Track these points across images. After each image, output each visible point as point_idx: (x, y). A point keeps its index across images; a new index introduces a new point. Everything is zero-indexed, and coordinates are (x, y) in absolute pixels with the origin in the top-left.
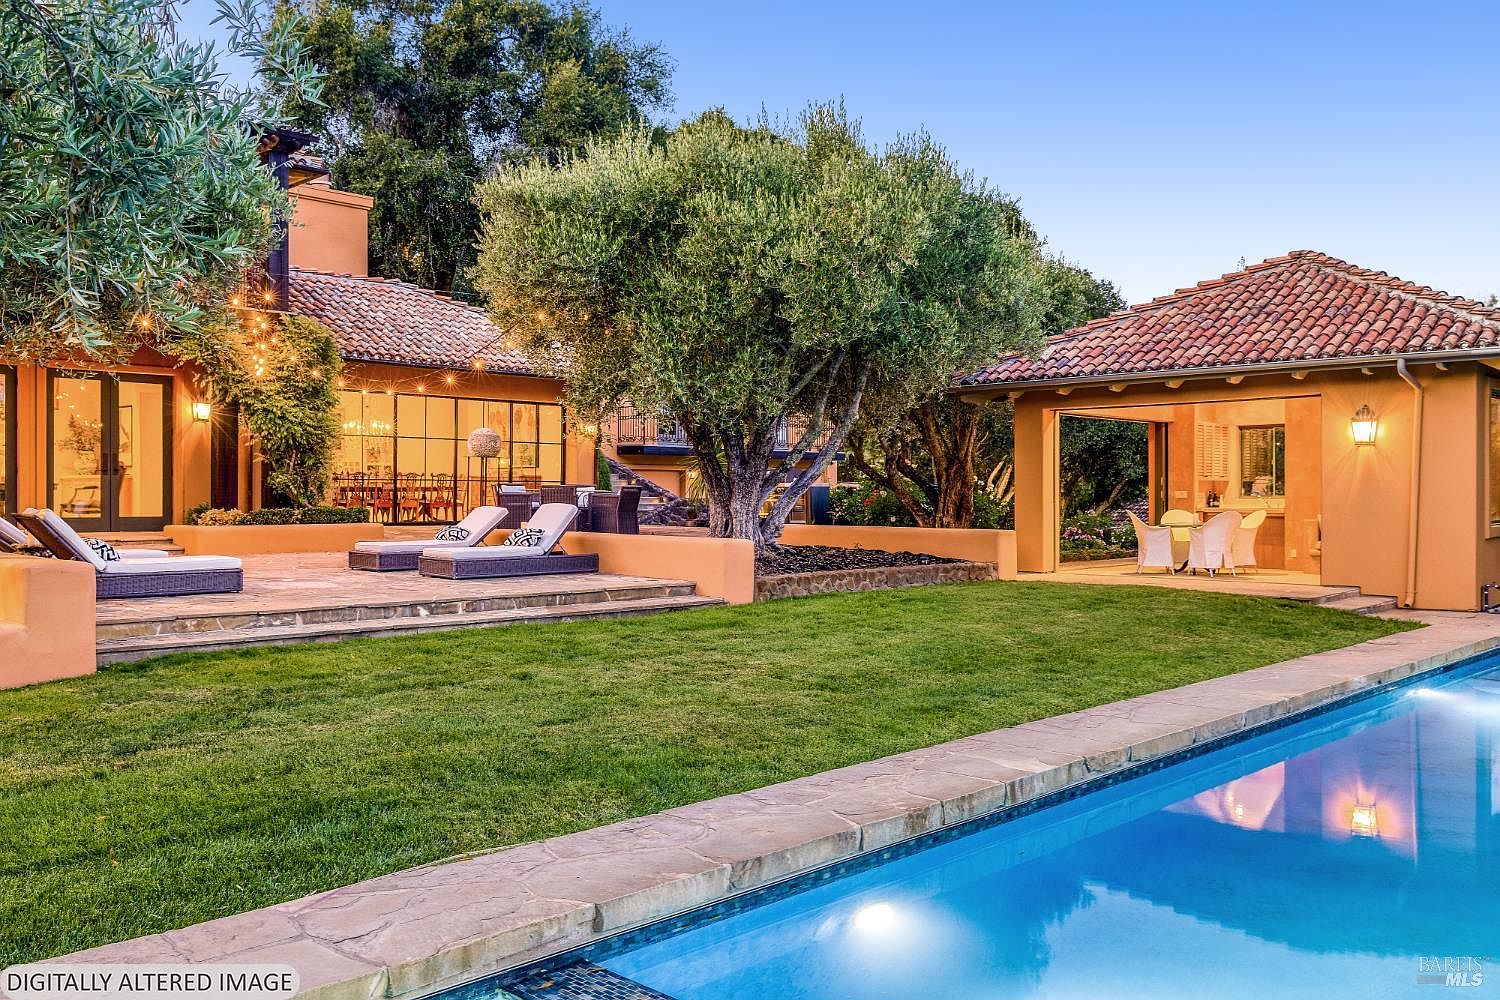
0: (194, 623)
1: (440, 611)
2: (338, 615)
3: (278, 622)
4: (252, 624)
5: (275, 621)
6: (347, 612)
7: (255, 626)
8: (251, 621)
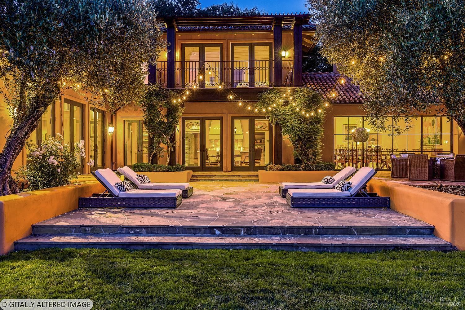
0: (90, 229)
1: (229, 232)
2: (166, 230)
3: (132, 232)
4: (119, 232)
5: (131, 231)
6: (171, 229)
7: (120, 233)
8: (118, 230)
